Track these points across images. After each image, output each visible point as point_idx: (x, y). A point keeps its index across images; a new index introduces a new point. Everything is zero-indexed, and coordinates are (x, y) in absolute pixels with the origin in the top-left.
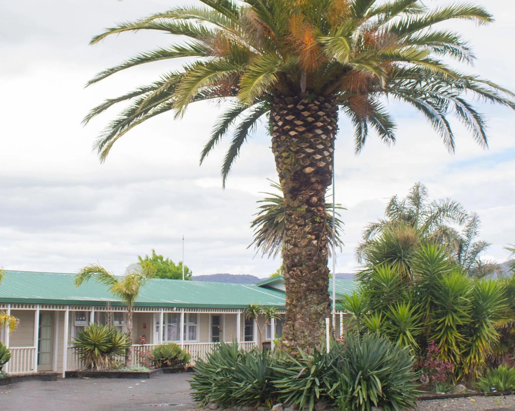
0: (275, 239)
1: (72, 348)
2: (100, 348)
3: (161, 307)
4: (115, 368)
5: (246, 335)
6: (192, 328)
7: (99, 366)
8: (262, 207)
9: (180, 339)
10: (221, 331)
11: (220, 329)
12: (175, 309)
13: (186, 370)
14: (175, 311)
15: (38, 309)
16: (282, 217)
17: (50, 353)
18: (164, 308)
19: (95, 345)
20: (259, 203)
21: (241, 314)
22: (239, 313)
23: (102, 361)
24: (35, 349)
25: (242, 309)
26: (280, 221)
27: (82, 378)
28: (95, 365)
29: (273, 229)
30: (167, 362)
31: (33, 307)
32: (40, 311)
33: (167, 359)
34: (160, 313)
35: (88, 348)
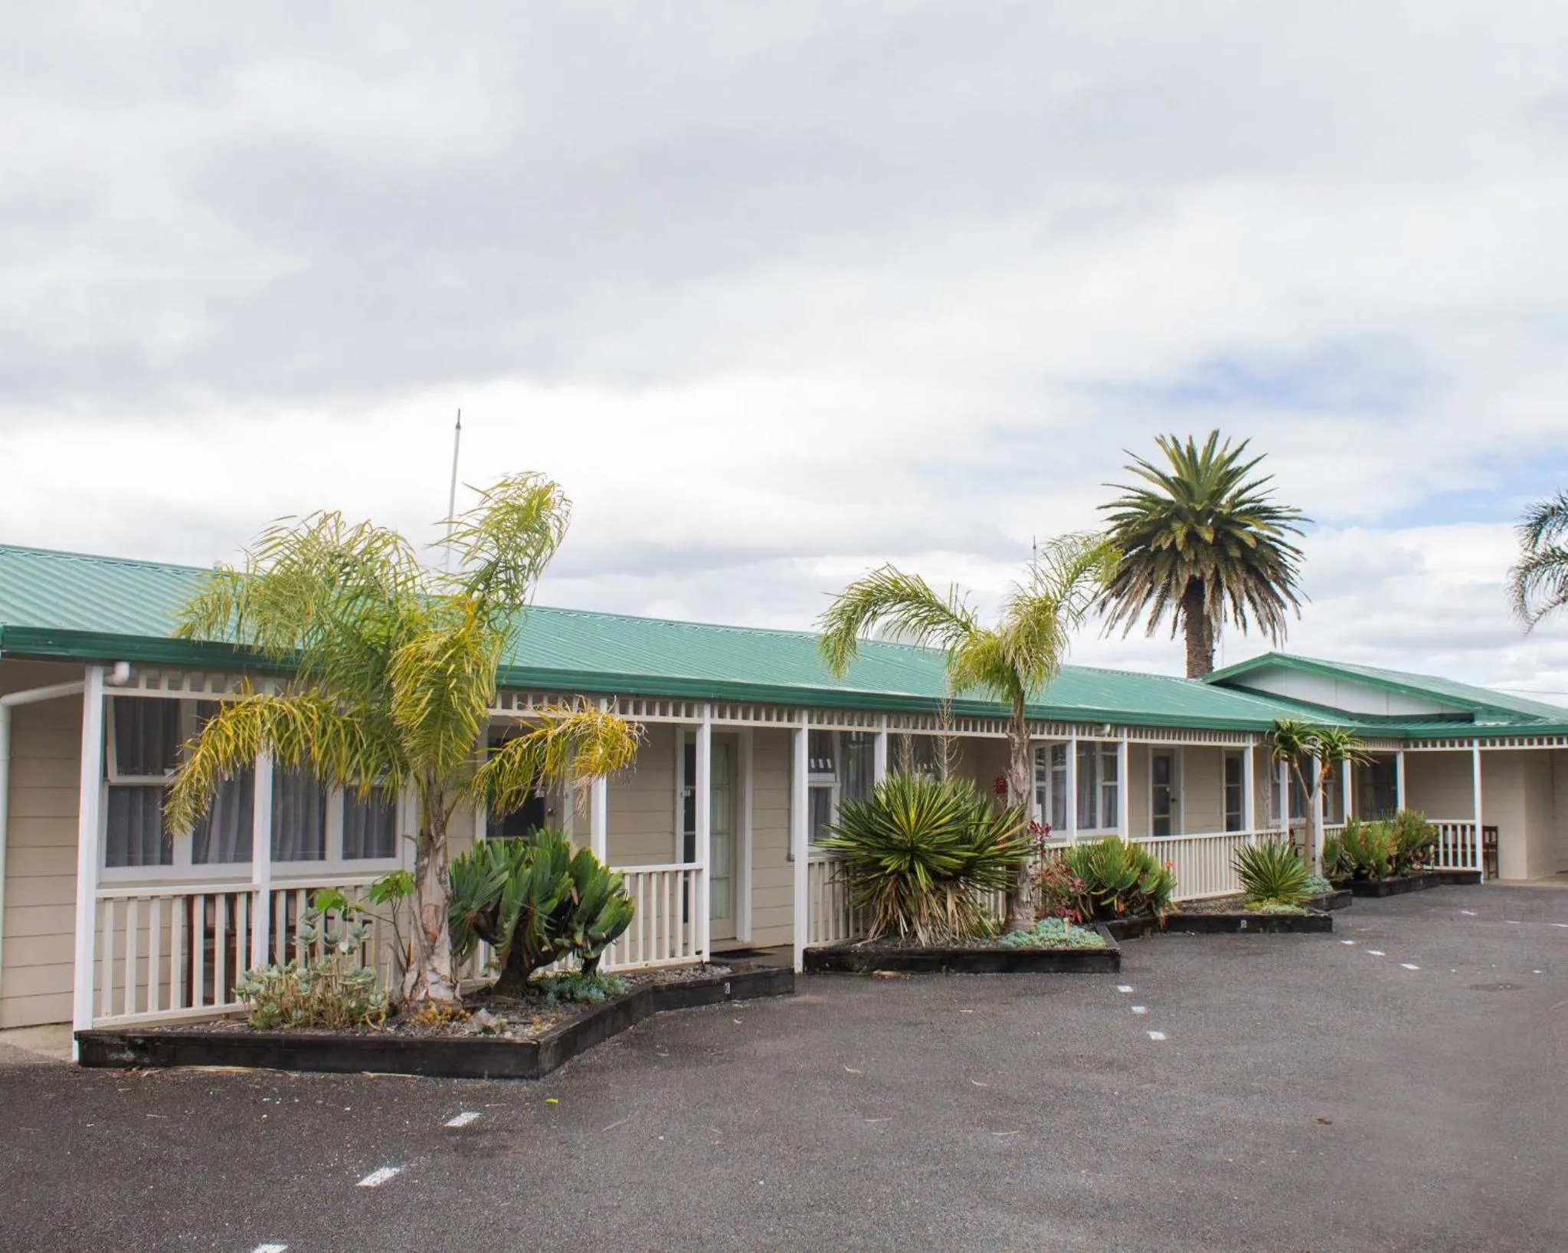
0: (1177, 580)
1: (821, 864)
2: (934, 863)
3: (1071, 723)
4: (980, 931)
5: (1228, 811)
6: (1107, 790)
7: (924, 926)
8: (1112, 519)
9: (1119, 824)
10: (1173, 800)
11: (1172, 796)
12: (1108, 728)
13: (1162, 923)
14: (1106, 736)
15: (706, 721)
16: (1168, 539)
17: (727, 879)
18: (1077, 723)
19: (912, 852)
20: (1103, 510)
21: (1255, 749)
22: (1250, 744)
23: (938, 911)
24: (699, 871)
25: (1258, 734)
26: (1165, 547)
27: (869, 975)
28: (909, 923)
29: (1146, 567)
30: (1112, 903)
31: (689, 715)
32: (713, 726)
33: (1113, 891)
34: (1070, 741)
35: (891, 863)
